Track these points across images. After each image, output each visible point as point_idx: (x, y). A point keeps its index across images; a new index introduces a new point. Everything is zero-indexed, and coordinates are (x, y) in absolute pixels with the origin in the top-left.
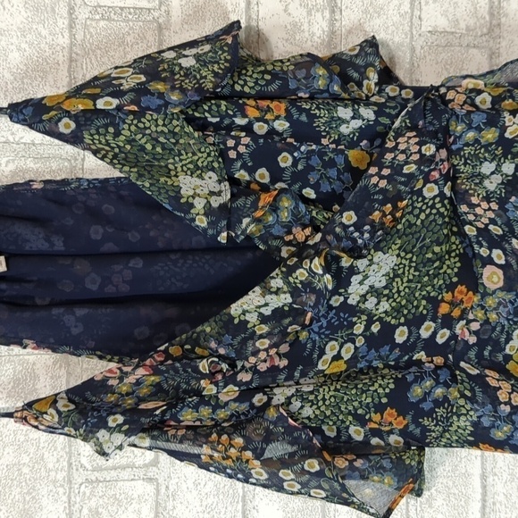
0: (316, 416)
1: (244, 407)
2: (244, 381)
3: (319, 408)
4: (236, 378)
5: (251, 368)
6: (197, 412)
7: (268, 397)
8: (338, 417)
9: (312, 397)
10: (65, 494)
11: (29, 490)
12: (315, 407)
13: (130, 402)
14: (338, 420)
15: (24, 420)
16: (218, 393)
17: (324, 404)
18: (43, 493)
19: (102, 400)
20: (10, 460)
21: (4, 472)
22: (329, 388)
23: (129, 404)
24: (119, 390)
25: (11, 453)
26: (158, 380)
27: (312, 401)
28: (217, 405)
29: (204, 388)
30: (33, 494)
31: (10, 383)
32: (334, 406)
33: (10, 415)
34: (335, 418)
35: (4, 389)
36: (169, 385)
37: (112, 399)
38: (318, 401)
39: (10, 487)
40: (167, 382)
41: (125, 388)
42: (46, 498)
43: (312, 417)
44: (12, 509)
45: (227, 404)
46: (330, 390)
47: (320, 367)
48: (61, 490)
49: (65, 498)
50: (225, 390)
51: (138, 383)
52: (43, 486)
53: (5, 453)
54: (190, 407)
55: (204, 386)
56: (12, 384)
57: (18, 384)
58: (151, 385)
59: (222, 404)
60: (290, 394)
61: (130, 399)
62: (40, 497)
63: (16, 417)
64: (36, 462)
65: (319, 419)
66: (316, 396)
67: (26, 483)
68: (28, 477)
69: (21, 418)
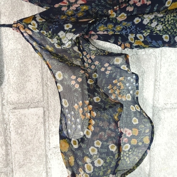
0: (164, 30)
1: (129, 24)
2: (130, 11)
3: (165, 25)
4: (126, 9)
5: (133, 5)
6: (106, 26)
7: (141, 19)
8: (174, 30)
9: (162, 20)
10: (39, 63)
11: (22, 62)
12: (164, 25)
13: (73, 19)
14: (174, 32)
15: (18, 28)
16: (116, 17)
17: (168, 23)
18: (29, 63)
19: (58, 18)
20: (12, 47)
21: (10, 52)
22: (171, 15)
23: (73, 20)
24: (67, 13)
25: (12, 43)
26: (87, 9)
27: (162, 22)
28: (116, 23)
29: (110, 14)
30: (24, 64)
31: (9, 8)
32: (172, 24)
33: (10, 26)
34: (172, 31)
35: (7, 11)
36: (93, 12)
37: (64, 18)
38: (165, 22)
39: (13, 60)
40: (92, 10)
41: (70, 13)
42: (30, 65)
43: (161, 30)
44: (15, 71)
45: (121, 22)
46: (171, 17)
47: (167, 5)
48: (37, 62)
49: (39, 66)
50: (120, 16)
51: (77, 10)
52: (29, 60)
53: (10, 43)
54: (103, 24)
55: (110, 13)
56: (11, 8)
57: (14, 8)
58: (83, 11)
59: (119, 23)
60: (152, 18)
61: (73, 18)
62: (28, 65)
63: (14, 27)
64: (25, 48)
65: (165, 31)
66: (165, 19)
67: (21, 58)
68: (21, 55)
69: (16, 27)
